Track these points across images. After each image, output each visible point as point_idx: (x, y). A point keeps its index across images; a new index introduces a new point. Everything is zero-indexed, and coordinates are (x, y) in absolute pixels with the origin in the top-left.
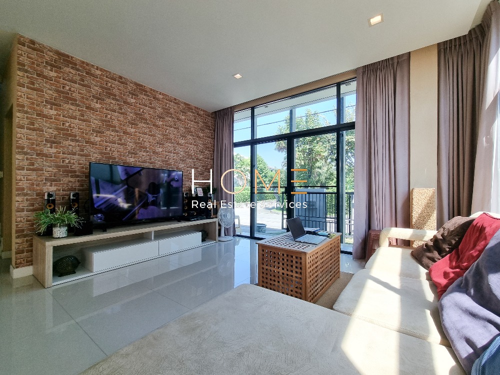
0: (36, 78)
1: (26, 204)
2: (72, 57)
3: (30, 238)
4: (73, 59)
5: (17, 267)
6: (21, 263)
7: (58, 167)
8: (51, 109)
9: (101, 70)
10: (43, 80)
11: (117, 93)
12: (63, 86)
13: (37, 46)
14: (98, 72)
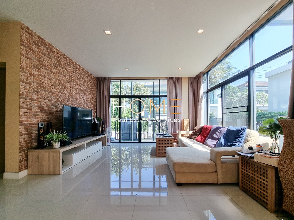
0: (29, 51)
1: (24, 130)
2: (45, 40)
3: (26, 152)
4: (45, 41)
5: (20, 171)
6: (22, 168)
7: (38, 107)
8: (36, 71)
9: (57, 50)
10: (32, 53)
11: (63, 64)
12: (41, 57)
13: (29, 31)
14: (55, 51)
